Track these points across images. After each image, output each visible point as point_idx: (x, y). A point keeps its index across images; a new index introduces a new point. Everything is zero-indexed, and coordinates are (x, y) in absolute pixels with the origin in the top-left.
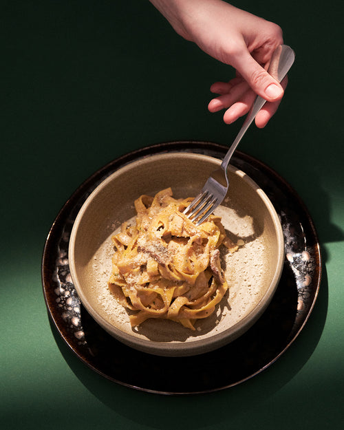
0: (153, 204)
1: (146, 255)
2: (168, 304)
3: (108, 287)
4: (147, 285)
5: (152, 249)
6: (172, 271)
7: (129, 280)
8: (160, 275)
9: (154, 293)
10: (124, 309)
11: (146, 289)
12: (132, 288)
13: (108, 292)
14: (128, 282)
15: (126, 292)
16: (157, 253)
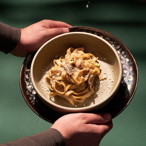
0: (74, 52)
1: (63, 69)
2: (66, 91)
3: (45, 79)
4: (60, 81)
5: (66, 67)
6: (71, 78)
7: (53, 77)
8: (66, 78)
9: (62, 85)
10: (49, 89)
11: (59, 82)
12: (54, 81)
13: (45, 81)
14: (53, 78)
15: (51, 82)
16: (67, 69)
